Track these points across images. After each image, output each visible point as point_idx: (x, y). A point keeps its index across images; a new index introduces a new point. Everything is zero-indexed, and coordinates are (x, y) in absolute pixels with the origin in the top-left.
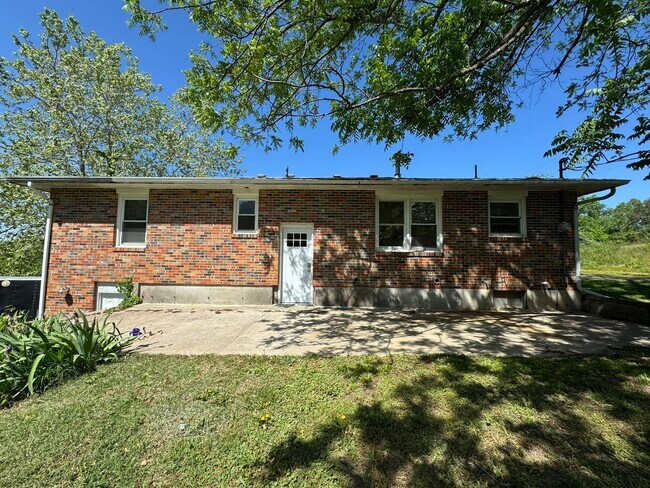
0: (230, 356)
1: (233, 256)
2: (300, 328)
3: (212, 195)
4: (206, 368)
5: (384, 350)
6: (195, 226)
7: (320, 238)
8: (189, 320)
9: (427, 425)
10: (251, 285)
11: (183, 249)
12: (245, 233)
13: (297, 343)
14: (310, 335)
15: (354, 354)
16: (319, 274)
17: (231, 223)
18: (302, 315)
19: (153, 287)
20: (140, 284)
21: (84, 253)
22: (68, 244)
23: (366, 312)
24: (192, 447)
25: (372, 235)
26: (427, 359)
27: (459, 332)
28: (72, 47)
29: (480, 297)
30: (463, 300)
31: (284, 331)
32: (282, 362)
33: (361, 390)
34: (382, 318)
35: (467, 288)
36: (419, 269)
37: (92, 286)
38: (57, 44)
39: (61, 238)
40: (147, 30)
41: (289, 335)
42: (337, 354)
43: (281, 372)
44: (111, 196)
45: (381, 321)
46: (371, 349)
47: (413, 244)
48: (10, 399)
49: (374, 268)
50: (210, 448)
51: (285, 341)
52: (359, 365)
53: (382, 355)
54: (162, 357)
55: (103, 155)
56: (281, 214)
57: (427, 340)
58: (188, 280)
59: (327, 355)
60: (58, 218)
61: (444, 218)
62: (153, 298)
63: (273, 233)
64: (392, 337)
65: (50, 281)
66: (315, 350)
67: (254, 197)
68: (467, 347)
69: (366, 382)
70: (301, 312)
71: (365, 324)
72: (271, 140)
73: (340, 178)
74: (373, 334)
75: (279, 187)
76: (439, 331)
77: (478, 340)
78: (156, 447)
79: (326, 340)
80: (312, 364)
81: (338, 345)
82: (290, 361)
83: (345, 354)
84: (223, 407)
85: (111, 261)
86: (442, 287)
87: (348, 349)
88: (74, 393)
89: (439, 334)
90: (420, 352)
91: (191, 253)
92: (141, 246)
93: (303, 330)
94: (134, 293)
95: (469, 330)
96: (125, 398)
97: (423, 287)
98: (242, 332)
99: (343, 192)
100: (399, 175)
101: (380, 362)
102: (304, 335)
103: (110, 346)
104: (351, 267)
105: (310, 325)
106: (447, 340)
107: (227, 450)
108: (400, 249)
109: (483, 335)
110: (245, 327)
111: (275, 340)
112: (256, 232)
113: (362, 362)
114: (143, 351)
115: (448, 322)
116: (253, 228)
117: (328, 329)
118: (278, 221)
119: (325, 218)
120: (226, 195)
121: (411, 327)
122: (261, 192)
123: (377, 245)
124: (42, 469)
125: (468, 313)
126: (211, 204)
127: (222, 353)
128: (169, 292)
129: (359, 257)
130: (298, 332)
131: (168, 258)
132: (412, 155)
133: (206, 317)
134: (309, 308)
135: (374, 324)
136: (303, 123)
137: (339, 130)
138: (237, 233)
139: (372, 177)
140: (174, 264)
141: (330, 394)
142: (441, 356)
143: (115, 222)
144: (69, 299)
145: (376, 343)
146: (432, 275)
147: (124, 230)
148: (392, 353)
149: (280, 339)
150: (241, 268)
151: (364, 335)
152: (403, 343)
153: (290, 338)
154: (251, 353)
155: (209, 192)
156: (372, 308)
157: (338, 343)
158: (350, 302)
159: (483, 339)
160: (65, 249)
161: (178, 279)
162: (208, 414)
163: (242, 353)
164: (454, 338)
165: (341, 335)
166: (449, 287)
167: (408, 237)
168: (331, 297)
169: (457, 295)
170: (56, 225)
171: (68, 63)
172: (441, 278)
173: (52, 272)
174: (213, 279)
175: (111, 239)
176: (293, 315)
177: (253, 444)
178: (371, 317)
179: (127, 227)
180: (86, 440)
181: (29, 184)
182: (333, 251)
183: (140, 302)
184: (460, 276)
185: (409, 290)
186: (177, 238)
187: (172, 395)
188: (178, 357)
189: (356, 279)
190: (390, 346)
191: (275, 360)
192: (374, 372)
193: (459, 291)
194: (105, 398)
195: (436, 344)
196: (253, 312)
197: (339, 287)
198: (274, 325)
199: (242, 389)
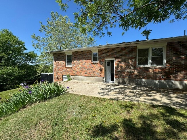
0: (88, 96)
1: (92, 68)
2: (110, 90)
3: (86, 52)
4: (82, 98)
5: (137, 101)
6: (82, 61)
7: (117, 63)
8: (81, 85)
9: (149, 131)
10: (97, 76)
11: (80, 67)
12: (95, 62)
13: (108, 95)
14: (112, 93)
15: (126, 100)
16: (116, 74)
17: (91, 60)
18: (111, 86)
19: (74, 76)
20: (71, 76)
21: (60, 68)
22: (57, 66)
23: (133, 87)
24: (75, 119)
25: (136, 61)
26: (154, 106)
27: (171, 97)
28: (57, 19)
29: (184, 84)
30: (175, 85)
31: (105, 91)
32: (102, 100)
33: (126, 113)
34: (138, 89)
35: (177, 80)
36: (155, 73)
37: (62, 76)
38: (54, 20)
39: (56, 65)
40: (64, 9)
41: (106, 92)
42: (120, 100)
43: (101, 103)
44: (64, 54)
45: (138, 90)
46: (132, 100)
47: (152, 64)
48: (45, 100)
49: (136, 72)
50: (80, 121)
51: (104, 94)
52: (126, 104)
53: (135, 102)
54: (73, 94)
55: (64, 44)
56: (105, 56)
57: (155, 99)
58: (81, 75)
59: (116, 99)
60: (55, 60)
61: (167, 53)
62: (74, 79)
63: (102, 62)
64: (141, 96)
65: (55, 74)
66: (113, 97)
67: (97, 51)
68: (174, 104)
69: (128, 110)
70: (111, 85)
71: (132, 91)
72: (101, 34)
73: (124, 43)
74: (134, 94)
75: (104, 48)
76: (161, 96)
77: (180, 102)
78: (68, 117)
79: (117, 95)
80: (111, 102)
81: (121, 97)
82: (104, 100)
83: (122, 100)
84: (84, 110)
85: (65, 70)
86: (165, 80)
87: (124, 98)
88: (55, 100)
89: (161, 97)
90: (151, 103)
91: (82, 68)
92: (71, 66)
93: (110, 91)
94: (70, 78)
95: (176, 97)
96: (64, 103)
97: (156, 79)
98: (93, 90)
99: (125, 47)
100: (148, 39)
101: (134, 105)
102: (110, 92)
103: (63, 90)
104: (128, 72)
105: (113, 89)
106: (165, 100)
107: (83, 122)
108: (146, 66)
109: (183, 100)
110: (94, 88)
111: (101, 93)
112: (98, 62)
113: (127, 103)
114: (70, 92)
115: (166, 93)
116: (97, 61)
117: (118, 91)
118: (104, 58)
119: (118, 56)
120: (90, 52)
121: (150, 93)
122: (99, 50)
123: (137, 64)
124: (47, 117)
125: (177, 90)
126: (86, 54)
127: (87, 95)
128: (77, 78)
129: (130, 69)
130: (109, 91)
131: (77, 69)
132: (151, 30)
133: (85, 85)
134: (113, 84)
135: (135, 91)
136: (111, 27)
137: (122, 26)
138: (93, 62)
139: (136, 41)
140: (78, 71)
141: (115, 112)
142: (160, 106)
143: (65, 61)
144: (58, 78)
145: (134, 98)
146: (160, 75)
147: (67, 62)
148: (139, 102)
149: (103, 93)
150: (94, 72)
151: (130, 94)
152: (145, 99)
153: (106, 93)
154: (94, 96)
155: (85, 51)
156: (135, 85)
157: (121, 96)
158: (127, 83)
159: (183, 102)
160: (57, 67)
161: (79, 74)
162: (81, 111)
163: (92, 96)
164: (168, 99)
165: (122, 94)
166: (168, 80)
167: (150, 61)
168: (121, 81)
169: (172, 83)
170: (55, 62)
171: (56, 23)
172: (164, 76)
173: (55, 72)
174: (87, 75)
175: (65, 65)
176: (108, 86)
177: (90, 122)
178: (134, 88)
179: (68, 62)
180: (55, 112)
181: (49, 53)
182: (121, 67)
183: (71, 80)
184: (174, 76)
185: (151, 80)
186: (78, 64)
187: (73, 104)
188: (77, 95)
189: (129, 76)
190: (139, 99)
191: (100, 99)
192: (132, 108)
193: (173, 81)
194: (60, 103)
195: (159, 101)
196: (97, 84)
197: (124, 78)
198: (102, 88)
199: (90, 106)
